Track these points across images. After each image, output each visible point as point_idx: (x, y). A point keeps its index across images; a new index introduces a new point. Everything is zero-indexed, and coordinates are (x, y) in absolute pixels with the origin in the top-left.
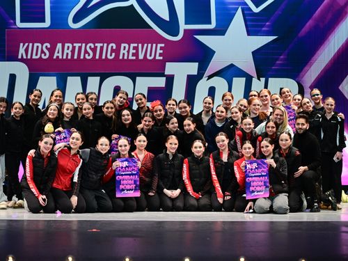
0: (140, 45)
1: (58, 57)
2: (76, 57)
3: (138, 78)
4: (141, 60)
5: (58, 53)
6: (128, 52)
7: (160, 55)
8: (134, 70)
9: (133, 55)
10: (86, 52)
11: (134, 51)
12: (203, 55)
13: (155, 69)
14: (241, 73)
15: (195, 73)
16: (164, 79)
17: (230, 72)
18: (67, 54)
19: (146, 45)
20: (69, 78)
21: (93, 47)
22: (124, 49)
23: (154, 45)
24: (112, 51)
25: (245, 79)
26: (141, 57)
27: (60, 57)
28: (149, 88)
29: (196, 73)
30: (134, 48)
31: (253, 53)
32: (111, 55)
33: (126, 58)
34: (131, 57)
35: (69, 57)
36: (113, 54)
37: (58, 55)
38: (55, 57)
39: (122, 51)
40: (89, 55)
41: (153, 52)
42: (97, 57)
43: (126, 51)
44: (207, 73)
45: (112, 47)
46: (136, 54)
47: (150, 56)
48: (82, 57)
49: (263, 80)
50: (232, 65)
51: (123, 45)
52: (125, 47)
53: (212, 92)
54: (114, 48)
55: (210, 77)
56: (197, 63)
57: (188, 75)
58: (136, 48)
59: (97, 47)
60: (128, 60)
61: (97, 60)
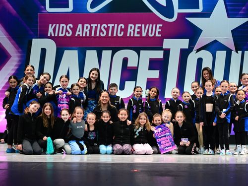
0: (143, 25)
1: (79, 35)
2: (93, 35)
3: (141, 51)
4: (144, 37)
5: (79, 31)
6: (134, 31)
7: (159, 33)
8: (139, 45)
9: (138, 33)
10: (101, 31)
11: (139, 30)
12: (193, 33)
13: (155, 44)
14: (222, 47)
15: (187, 47)
16: (163, 51)
17: (214, 47)
18: (86, 32)
19: (148, 25)
21: (106, 26)
22: (131, 28)
23: (154, 25)
24: (122, 30)
25: (225, 52)
26: (144, 34)
27: (81, 35)
28: (150, 59)
31: (232, 31)
32: (120, 33)
33: (132, 35)
34: (136, 35)
35: (88, 35)
36: (122, 33)
37: (79, 33)
38: (76, 35)
39: (129, 30)
40: (103, 33)
41: (154, 31)
42: (110, 35)
43: (133, 30)
44: (196, 47)
45: (121, 27)
46: (140, 33)
47: (151, 34)
48: (98, 35)
49: (240, 52)
50: (216, 41)
51: (130, 25)
53: (200, 61)
54: (123, 27)
55: (198, 50)
56: (188, 40)
57: (181, 49)
58: (140, 28)
59: (109, 27)
60: (134, 37)
61: (110, 37)
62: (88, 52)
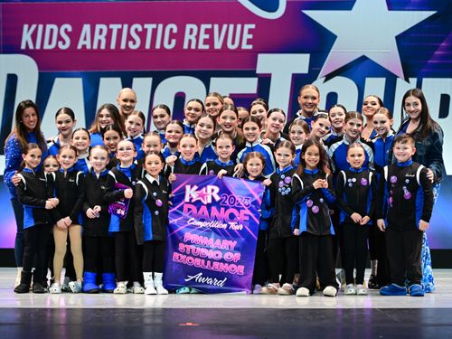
0: (216, 27)
1: (84, 46)
2: (113, 46)
3: (213, 80)
4: (218, 51)
5: (85, 39)
6: (197, 37)
7: (249, 42)
8: (207, 66)
9: (206, 42)
10: (130, 38)
11: (207, 36)
12: (317, 43)
13: (241, 64)
14: (378, 71)
15: (306, 71)
16: (255, 80)
17: (360, 69)
18: (100, 42)
19: (225, 26)
20: (103, 80)
21: (140, 29)
22: (192, 33)
23: (239, 26)
24: (172, 36)
25: (382, 81)
26: (218, 45)
27: (89, 47)
30: (207, 31)
31: (399, 38)
32: (170, 43)
33: (193, 47)
34: (202, 46)
35: (103, 47)
36: (174, 41)
37: (85, 43)
38: (79, 47)
39: (187, 37)
40: (134, 43)
41: (238, 37)
42: (148, 46)
43: (194, 36)
44: (325, 70)
45: (171, 30)
46: (210, 41)
47: (233, 43)
48: (123, 46)
49: (413, 81)
50: (364, 58)
51: (189, 27)
52: (191, 30)
53: (332, 98)
54: (175, 31)
55: (329, 77)
56: (308, 56)
57: (293, 75)
58: (210, 32)
59: (146, 29)
60: (197, 50)
61: (147, 51)
62: (104, 82)
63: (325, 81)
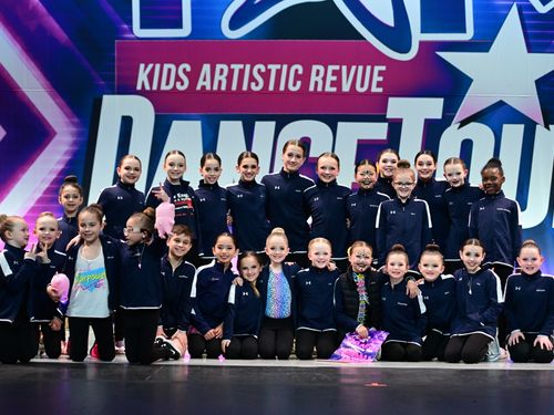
0: (344, 68)
1: (204, 87)
2: (234, 88)
3: (341, 125)
4: (345, 94)
5: (205, 80)
6: (324, 79)
7: (379, 84)
8: (334, 111)
9: (333, 84)
10: (252, 79)
11: (335, 78)
12: (451, 86)
13: (371, 109)
14: (516, 117)
16: (385, 126)
17: (497, 115)
18: (220, 82)
19: (354, 68)
21: (263, 69)
22: (318, 74)
23: (369, 68)
24: (297, 77)
25: (522, 126)
26: (346, 88)
27: (208, 88)
28: (359, 141)
29: (440, 117)
30: (334, 73)
31: (537, 82)
32: (294, 85)
33: (320, 89)
34: (329, 89)
35: (223, 88)
36: (299, 83)
37: (205, 83)
38: (199, 88)
39: (313, 78)
40: (257, 84)
41: (368, 79)
42: (271, 88)
43: (321, 78)
44: (460, 115)
45: (297, 70)
46: (337, 84)
47: (362, 86)
48: (245, 88)
50: (501, 104)
51: (315, 68)
52: (318, 72)
53: (467, 147)
54: (300, 72)
55: (463, 123)
56: (442, 100)
57: (426, 120)
58: (337, 73)
59: (270, 70)
60: (323, 93)
61: (271, 93)
62: (224, 125)
63: (460, 127)
